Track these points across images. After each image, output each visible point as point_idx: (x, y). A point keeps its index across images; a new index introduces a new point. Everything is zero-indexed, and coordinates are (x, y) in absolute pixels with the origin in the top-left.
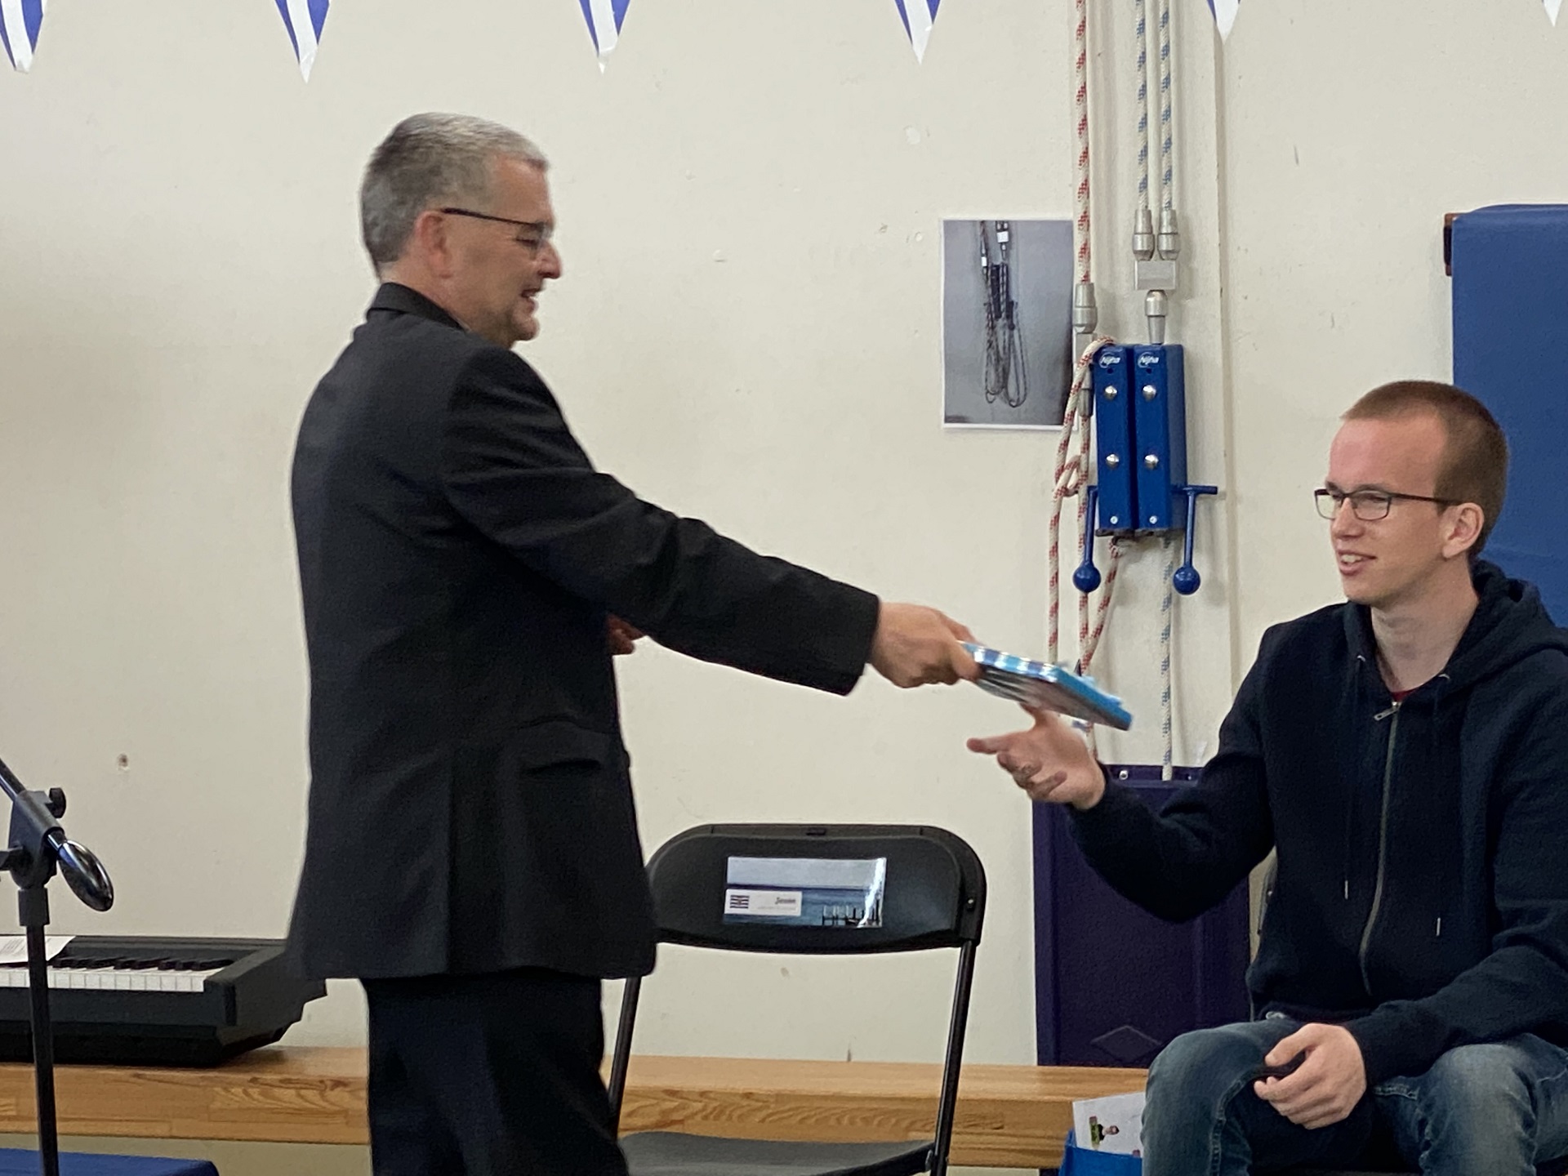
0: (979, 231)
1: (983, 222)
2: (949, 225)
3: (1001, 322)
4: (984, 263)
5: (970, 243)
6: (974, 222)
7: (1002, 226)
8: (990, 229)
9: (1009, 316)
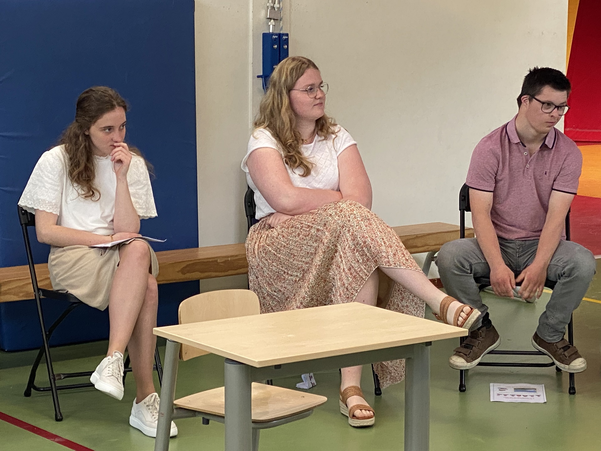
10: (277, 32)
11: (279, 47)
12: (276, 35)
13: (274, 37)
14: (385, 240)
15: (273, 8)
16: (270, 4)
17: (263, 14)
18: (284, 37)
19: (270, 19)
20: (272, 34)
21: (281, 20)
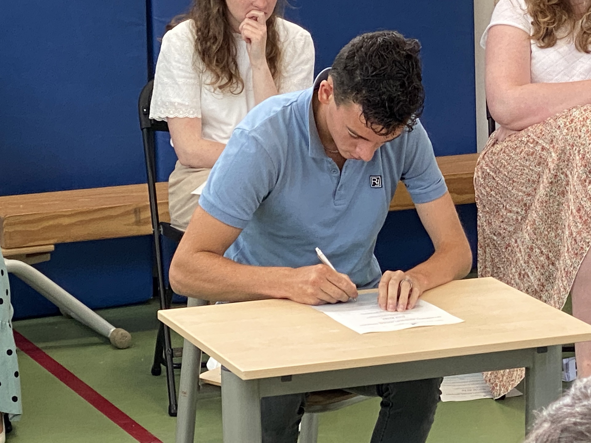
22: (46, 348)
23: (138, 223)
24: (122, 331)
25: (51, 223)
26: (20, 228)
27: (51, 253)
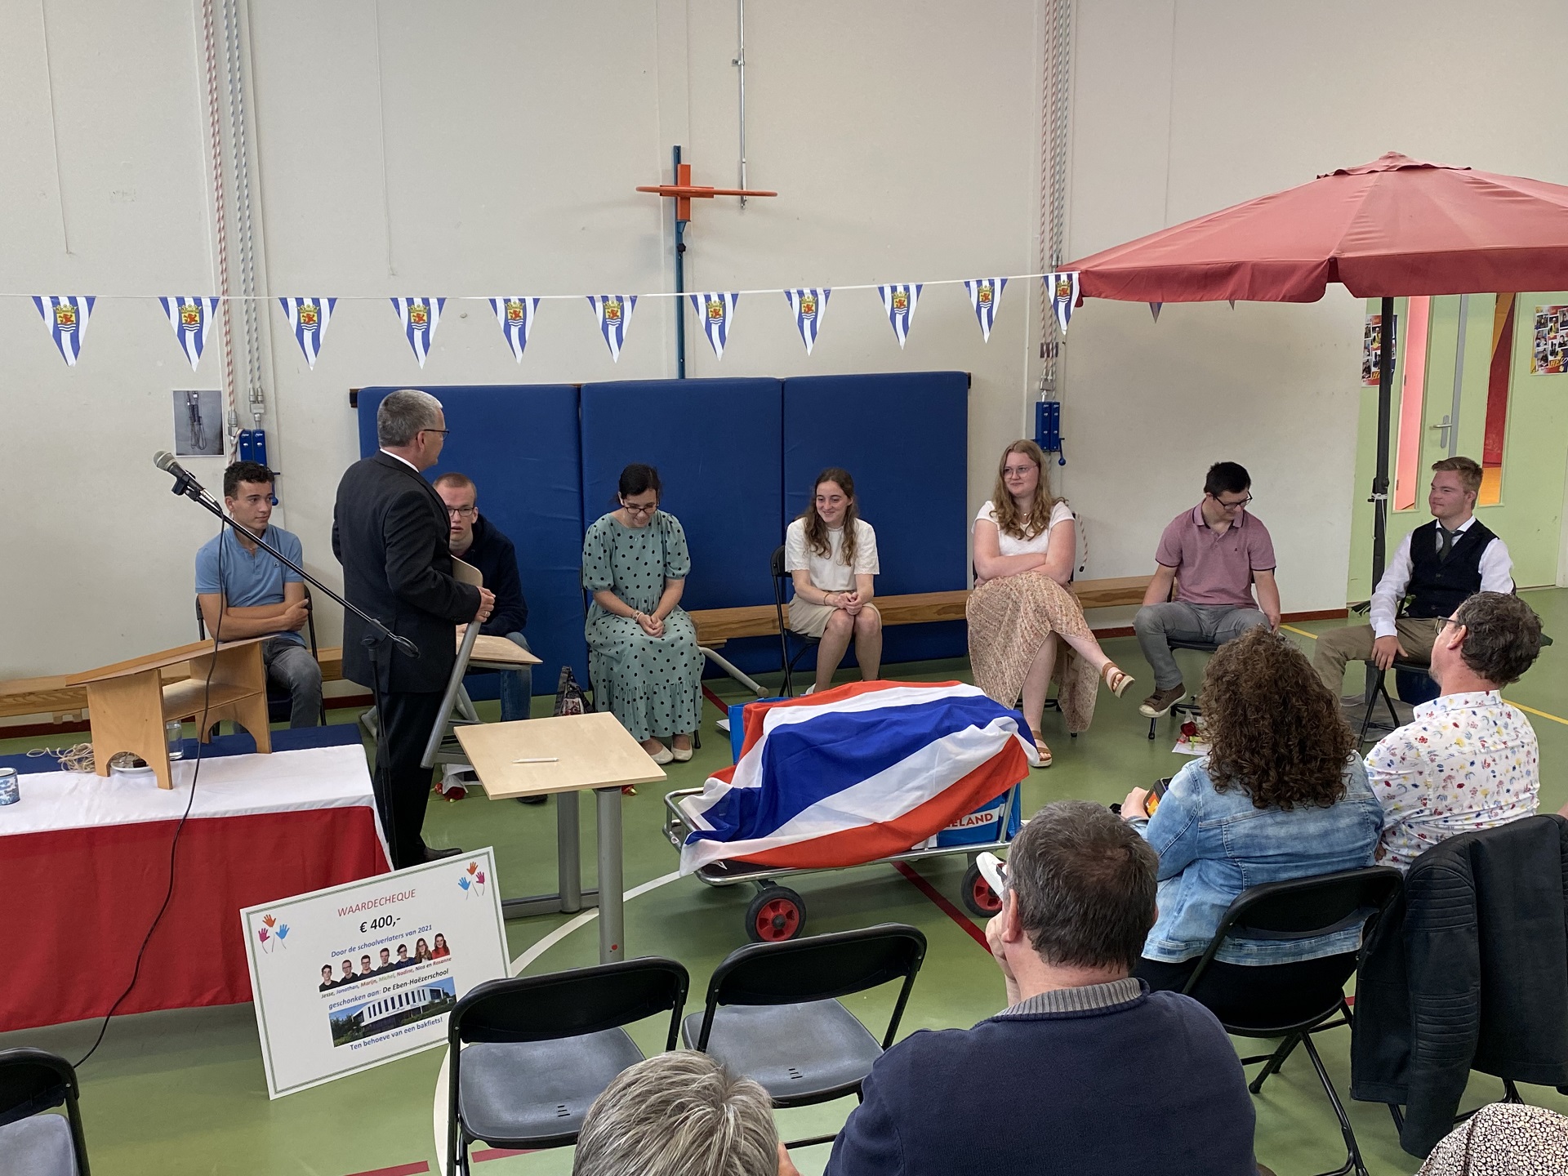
0: (186, 394)
1: (188, 392)
2: (174, 392)
3: (196, 423)
4: (189, 404)
5: (183, 399)
6: (184, 392)
7: (195, 393)
8: (190, 394)
9: (199, 421)
10: (1049, 401)
11: (1050, 415)
12: (1047, 403)
13: (1045, 406)
14: (1063, 609)
15: (1046, 380)
16: (1044, 377)
17: (1038, 385)
18: (1055, 406)
19: (1043, 390)
20: (1044, 403)
21: (1053, 390)
22: (722, 697)
23: (774, 627)
24: (764, 688)
25: (725, 627)
26: (707, 630)
27: (725, 643)
